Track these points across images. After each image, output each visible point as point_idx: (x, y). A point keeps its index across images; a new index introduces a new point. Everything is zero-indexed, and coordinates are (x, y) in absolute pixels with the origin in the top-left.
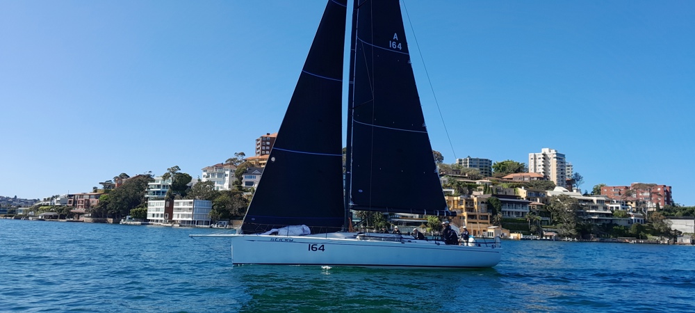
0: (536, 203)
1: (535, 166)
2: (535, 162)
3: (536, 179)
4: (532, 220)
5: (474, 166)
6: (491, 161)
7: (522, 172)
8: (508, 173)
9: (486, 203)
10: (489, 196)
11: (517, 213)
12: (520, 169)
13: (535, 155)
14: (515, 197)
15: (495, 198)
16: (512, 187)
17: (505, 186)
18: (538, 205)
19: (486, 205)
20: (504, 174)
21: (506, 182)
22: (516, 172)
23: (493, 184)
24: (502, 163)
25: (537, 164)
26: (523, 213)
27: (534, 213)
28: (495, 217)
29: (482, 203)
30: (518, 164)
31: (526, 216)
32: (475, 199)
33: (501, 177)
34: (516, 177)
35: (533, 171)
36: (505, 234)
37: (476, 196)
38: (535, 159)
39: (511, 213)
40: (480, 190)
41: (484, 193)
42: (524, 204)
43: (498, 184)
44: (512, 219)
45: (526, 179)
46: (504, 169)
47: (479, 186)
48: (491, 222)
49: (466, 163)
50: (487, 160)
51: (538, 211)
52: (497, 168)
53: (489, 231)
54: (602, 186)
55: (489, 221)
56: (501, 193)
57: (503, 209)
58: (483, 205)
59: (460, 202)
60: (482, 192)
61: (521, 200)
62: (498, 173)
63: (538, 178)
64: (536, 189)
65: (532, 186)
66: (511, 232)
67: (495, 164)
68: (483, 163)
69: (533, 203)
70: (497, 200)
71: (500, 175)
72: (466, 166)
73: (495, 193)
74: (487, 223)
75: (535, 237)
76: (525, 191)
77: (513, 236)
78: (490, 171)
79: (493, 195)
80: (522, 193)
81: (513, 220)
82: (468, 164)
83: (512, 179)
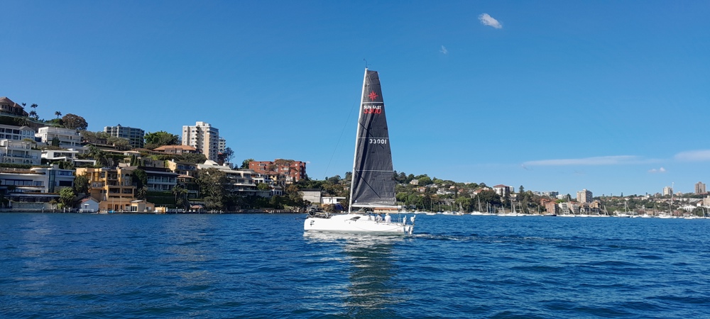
0: (185, 176)
1: (189, 139)
2: (189, 135)
3: (188, 152)
4: (178, 193)
5: (125, 136)
6: (143, 132)
7: (175, 144)
8: (160, 145)
9: (131, 175)
10: (135, 167)
11: (164, 186)
12: (174, 141)
13: (189, 128)
14: (164, 170)
15: (141, 171)
16: (162, 159)
17: (155, 158)
18: (186, 178)
19: (131, 178)
20: (156, 145)
21: (157, 154)
22: (169, 144)
23: (142, 156)
24: (155, 134)
25: (191, 137)
26: (170, 186)
27: (182, 187)
28: (140, 191)
29: (127, 175)
30: (172, 136)
31: (173, 190)
32: (119, 171)
33: (152, 149)
34: (168, 150)
35: (186, 144)
36: (150, 208)
37: (120, 168)
38: (189, 131)
39: (157, 187)
40: (127, 162)
41: (131, 165)
42: (173, 177)
43: (147, 156)
44: (158, 192)
45: (179, 152)
46: (156, 140)
47: (126, 157)
48: (135, 196)
49: (116, 132)
50: (139, 130)
51: (186, 184)
52: (150, 139)
53: (133, 205)
54: (251, 161)
55: (133, 195)
56: (150, 166)
57: (148, 182)
58: (127, 177)
59: (101, 175)
60: (129, 164)
61: (170, 173)
62: (150, 145)
63: (190, 151)
64: (187, 162)
65: (184, 159)
66: (156, 206)
67: (147, 135)
68: (134, 133)
69: (181, 176)
70: (144, 173)
71: (152, 146)
72: (116, 135)
73: (142, 165)
74: (131, 197)
75: (180, 210)
76: (175, 164)
77: (158, 210)
78: (142, 142)
79: (139, 167)
80: (172, 165)
81: (159, 194)
82: (118, 133)
83: (164, 151)
